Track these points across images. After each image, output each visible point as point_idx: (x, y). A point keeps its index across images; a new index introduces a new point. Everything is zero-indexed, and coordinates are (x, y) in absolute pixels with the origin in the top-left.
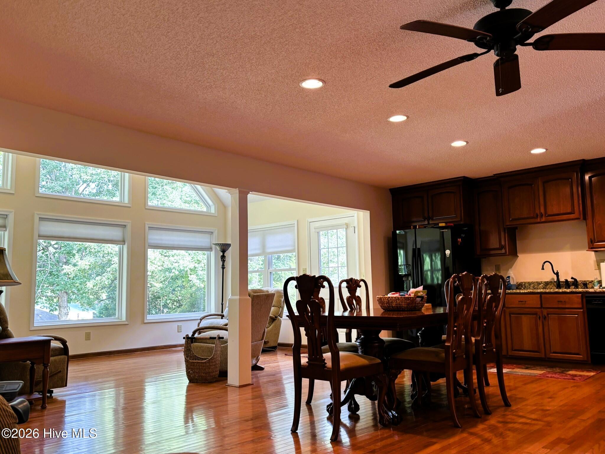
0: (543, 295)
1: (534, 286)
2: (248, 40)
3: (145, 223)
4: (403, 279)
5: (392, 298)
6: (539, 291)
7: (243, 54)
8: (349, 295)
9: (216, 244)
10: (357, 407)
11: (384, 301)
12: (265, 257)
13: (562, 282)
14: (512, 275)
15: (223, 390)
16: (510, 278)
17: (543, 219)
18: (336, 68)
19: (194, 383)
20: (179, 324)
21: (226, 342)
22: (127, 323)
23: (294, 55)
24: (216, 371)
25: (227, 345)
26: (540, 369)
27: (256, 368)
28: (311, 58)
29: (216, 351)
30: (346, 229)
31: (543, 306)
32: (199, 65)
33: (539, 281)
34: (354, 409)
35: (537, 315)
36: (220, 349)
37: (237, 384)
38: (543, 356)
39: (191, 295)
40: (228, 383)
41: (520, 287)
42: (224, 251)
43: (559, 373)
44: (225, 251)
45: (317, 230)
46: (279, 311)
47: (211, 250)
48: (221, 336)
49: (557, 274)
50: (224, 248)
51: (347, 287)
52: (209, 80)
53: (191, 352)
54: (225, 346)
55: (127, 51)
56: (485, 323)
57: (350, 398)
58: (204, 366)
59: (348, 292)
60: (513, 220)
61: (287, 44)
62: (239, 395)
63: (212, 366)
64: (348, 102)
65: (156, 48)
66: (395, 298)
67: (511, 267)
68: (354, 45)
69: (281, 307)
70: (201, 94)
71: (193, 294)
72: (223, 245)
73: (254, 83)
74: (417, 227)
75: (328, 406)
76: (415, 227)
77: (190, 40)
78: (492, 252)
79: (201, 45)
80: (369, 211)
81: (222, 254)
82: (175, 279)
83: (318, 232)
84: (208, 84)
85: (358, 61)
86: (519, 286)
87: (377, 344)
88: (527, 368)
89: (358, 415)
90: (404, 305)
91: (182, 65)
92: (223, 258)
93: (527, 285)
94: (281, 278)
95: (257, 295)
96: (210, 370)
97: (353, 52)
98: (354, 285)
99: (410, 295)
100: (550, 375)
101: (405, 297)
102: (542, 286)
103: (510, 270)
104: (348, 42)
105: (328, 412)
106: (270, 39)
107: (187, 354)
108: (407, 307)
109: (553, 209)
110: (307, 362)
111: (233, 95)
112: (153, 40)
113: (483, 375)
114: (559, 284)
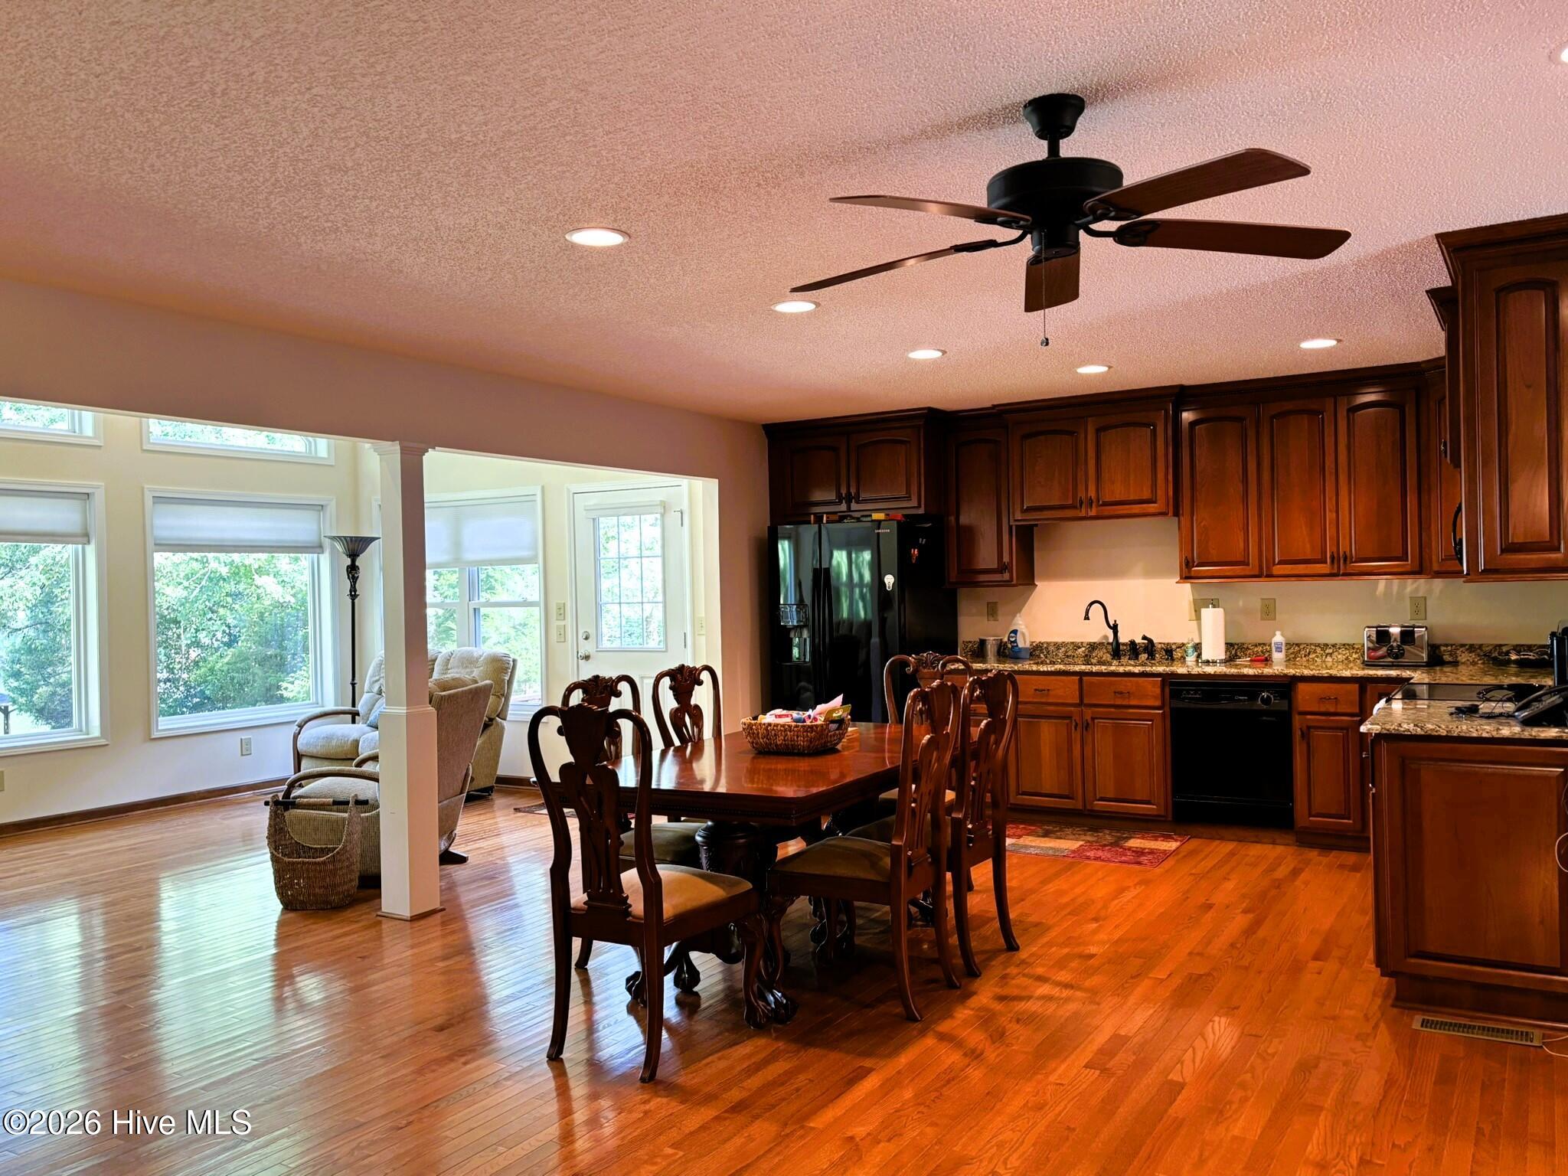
0: (1084, 678)
1: (1066, 652)
2: (441, 149)
3: (143, 488)
4: (789, 634)
5: (776, 725)
6: (1077, 668)
7: (426, 173)
8: (675, 705)
9: (333, 538)
10: (695, 977)
11: (758, 733)
12: (462, 570)
13: (1124, 644)
14: (1023, 627)
15: (372, 933)
16: (1018, 633)
17: (1093, 513)
18: (658, 212)
19: (296, 910)
20: (245, 735)
21: (376, 806)
22: (103, 742)
23: (557, 182)
24: (351, 880)
25: (378, 815)
26: (1071, 837)
27: (449, 858)
28: (598, 191)
29: (349, 834)
30: (663, 515)
31: (1086, 701)
32: (306, 185)
33: (1078, 640)
34: (688, 980)
35: (1071, 722)
36: (359, 828)
37: (407, 913)
38: (1080, 806)
39: (261, 616)
40: (383, 910)
41: (1037, 653)
42: (353, 555)
43: (1111, 844)
44: (358, 556)
45: (593, 515)
46: (499, 704)
47: (318, 550)
48: (361, 797)
49: (1115, 628)
50: (355, 547)
51: (671, 688)
52: (332, 217)
53: (285, 836)
54: (371, 817)
55: (103, 147)
56: (974, 779)
57: (680, 959)
58: (321, 871)
59: (673, 697)
60: (1030, 509)
61: (539, 162)
62: (412, 947)
63: (341, 868)
64: (681, 273)
65: (187, 146)
66: (783, 726)
67: (1020, 611)
68: (706, 173)
69: (503, 695)
70: (309, 241)
71: (267, 614)
72: (351, 540)
73: (449, 229)
74: (825, 521)
75: (628, 980)
76: (819, 519)
77: (285, 136)
78: (982, 578)
79: (314, 148)
80: (717, 480)
81: (349, 561)
82: (218, 581)
83: (594, 519)
84: (329, 224)
85: (712, 203)
86: (1036, 651)
87: (742, 841)
88: (1046, 835)
89: (696, 994)
90: (801, 742)
91: (259, 184)
92: (353, 569)
93: (1051, 648)
94: (494, 583)
95: (450, 696)
96: (338, 880)
97: (701, 187)
98: (686, 681)
99: (815, 719)
100: (1091, 854)
101: (805, 726)
102: (1084, 652)
103: (1018, 615)
104: (693, 167)
105: (631, 994)
106: (498, 149)
107: (275, 842)
108: (809, 747)
109: (1116, 490)
110: (585, 903)
111: (394, 248)
112: (180, 129)
113: (964, 885)
114: (1116, 650)
